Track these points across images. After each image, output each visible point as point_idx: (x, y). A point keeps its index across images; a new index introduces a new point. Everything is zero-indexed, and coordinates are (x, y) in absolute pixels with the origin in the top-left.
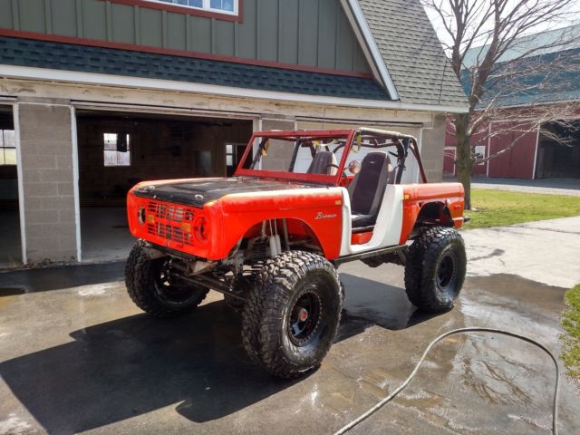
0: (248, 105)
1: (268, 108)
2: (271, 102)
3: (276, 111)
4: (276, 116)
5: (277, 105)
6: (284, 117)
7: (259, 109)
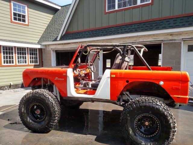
0: (156, 37)
1: (166, 37)
2: (168, 34)
3: (170, 38)
4: (171, 40)
5: (171, 35)
6: (175, 40)
7: (161, 38)
